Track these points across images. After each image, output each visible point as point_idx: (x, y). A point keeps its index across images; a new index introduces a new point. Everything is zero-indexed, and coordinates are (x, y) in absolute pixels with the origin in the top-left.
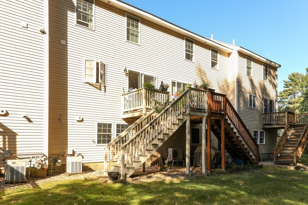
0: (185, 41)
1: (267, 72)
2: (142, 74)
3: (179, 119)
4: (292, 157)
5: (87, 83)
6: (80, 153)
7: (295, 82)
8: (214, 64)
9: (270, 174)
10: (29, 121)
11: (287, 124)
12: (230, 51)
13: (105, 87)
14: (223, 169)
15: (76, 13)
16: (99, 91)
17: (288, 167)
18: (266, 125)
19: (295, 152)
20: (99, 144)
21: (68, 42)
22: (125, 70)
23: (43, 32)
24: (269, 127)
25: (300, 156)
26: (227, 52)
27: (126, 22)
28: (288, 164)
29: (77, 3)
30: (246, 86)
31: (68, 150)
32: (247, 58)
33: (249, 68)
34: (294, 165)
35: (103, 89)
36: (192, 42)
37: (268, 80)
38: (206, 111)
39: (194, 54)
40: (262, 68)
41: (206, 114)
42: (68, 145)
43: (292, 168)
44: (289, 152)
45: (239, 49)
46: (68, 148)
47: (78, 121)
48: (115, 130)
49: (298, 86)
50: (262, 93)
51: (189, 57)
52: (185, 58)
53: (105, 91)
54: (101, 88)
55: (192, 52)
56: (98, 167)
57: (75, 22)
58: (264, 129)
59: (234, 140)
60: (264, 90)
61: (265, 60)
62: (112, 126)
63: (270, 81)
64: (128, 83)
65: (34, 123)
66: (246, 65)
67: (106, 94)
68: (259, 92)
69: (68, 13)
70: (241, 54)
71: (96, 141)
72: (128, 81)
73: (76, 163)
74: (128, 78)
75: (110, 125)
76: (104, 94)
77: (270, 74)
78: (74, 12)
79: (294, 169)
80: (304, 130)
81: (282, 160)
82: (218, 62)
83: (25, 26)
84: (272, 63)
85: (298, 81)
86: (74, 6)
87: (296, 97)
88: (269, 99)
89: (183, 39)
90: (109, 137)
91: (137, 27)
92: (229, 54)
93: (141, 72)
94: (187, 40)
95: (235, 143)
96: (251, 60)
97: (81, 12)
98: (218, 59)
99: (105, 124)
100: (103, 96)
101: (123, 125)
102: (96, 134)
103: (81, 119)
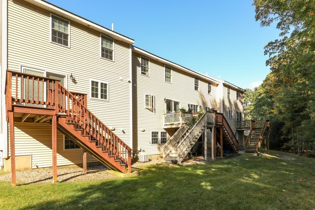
0: (194, 79)
1: (238, 95)
2: (173, 101)
3: (202, 129)
4: (255, 148)
5: (147, 108)
6: (144, 150)
7: (247, 95)
8: (209, 92)
9: (247, 158)
10: (124, 133)
11: (251, 128)
12: (218, 83)
13: (155, 110)
14: (222, 157)
15: (141, 68)
16: (152, 113)
17: (253, 154)
18: (238, 128)
19: (257, 145)
20: (152, 144)
21: (137, 85)
22: (165, 99)
23: (129, 82)
24: (240, 130)
25: (259, 147)
26: (216, 84)
27: (165, 70)
28: (253, 152)
29: (142, 62)
30: (227, 104)
31: (138, 148)
32: (228, 87)
33: (229, 93)
34: (257, 153)
35: (154, 111)
36: (198, 79)
37: (239, 100)
38: (214, 124)
39: (199, 86)
40: (235, 92)
41: (214, 126)
42: (138, 146)
43: (256, 155)
44: (253, 145)
45: (224, 82)
46: (138, 147)
47: (143, 131)
48: (160, 135)
49: (249, 97)
50: (235, 107)
51: (196, 88)
52: (194, 89)
53: (155, 112)
54: (153, 111)
55: (198, 85)
56: (152, 158)
57: (141, 73)
58: (237, 131)
59: (226, 139)
60: (236, 105)
61: (237, 88)
62: (159, 133)
63: (240, 100)
64: (166, 107)
65: (126, 133)
66: (227, 91)
67: (155, 114)
68: (233, 107)
69: (137, 68)
70: (225, 85)
71: (151, 142)
72: (166, 105)
73: (146, 155)
74: (166, 104)
75: (157, 133)
76: (154, 114)
77: (240, 96)
78: (140, 67)
79: (257, 155)
80: (261, 132)
81: (249, 150)
82: (211, 90)
83: (122, 79)
84: (241, 89)
85: (248, 94)
86: (140, 64)
87: (247, 105)
88: (239, 112)
89: (193, 77)
90: (157, 139)
91: (170, 72)
92: (217, 85)
93: (172, 100)
94: (195, 78)
95: (226, 141)
96: (230, 88)
97: (143, 66)
98: (212, 88)
99: (155, 132)
100: (154, 115)
101: (164, 132)
102: (151, 138)
103: (144, 130)
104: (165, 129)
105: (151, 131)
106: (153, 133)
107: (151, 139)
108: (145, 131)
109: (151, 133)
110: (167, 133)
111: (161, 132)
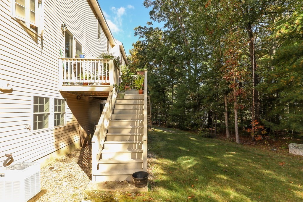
2: (75, 38)
13: (42, 40)
20: (35, 131)
26: (112, 43)
36: (100, 24)
39: (101, 36)
45: (121, 44)
47: (5, 91)
48: (53, 107)
52: (97, 37)
53: (42, 46)
54: (37, 39)
55: (100, 33)
67: (43, 51)
70: (120, 49)
71: (32, 126)
72: (64, 41)
74: (64, 38)
75: (47, 100)
82: (109, 49)
89: (96, 18)
90: (45, 117)
92: (113, 46)
93: (74, 36)
94: (98, 21)
99: (42, 99)
100: (40, 53)
101: (60, 100)
102: (32, 113)
103: (9, 88)
104: (63, 93)
105: (32, 96)
106: (36, 98)
107: (32, 118)
108: (11, 91)
109: (32, 99)
110: (66, 102)
111: (56, 100)
